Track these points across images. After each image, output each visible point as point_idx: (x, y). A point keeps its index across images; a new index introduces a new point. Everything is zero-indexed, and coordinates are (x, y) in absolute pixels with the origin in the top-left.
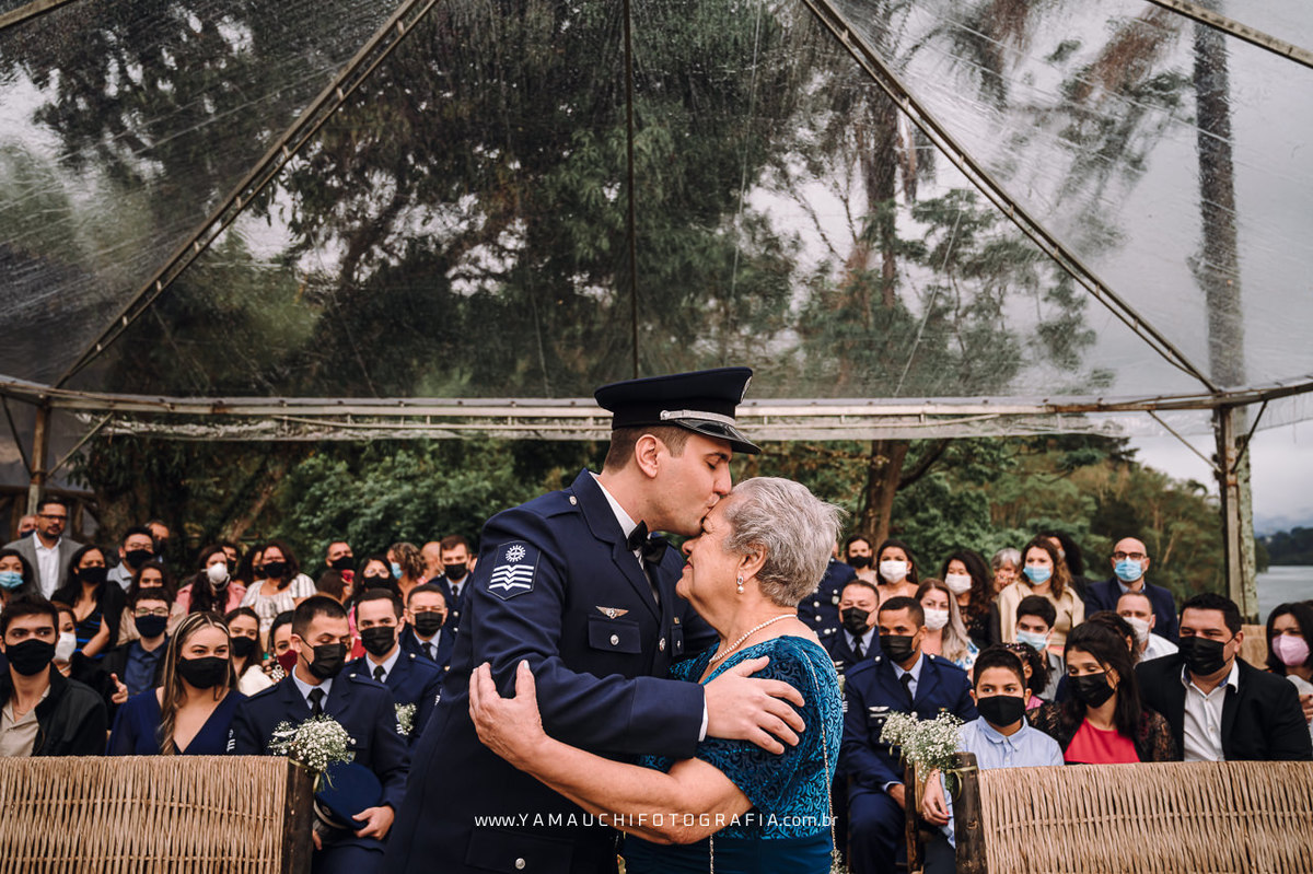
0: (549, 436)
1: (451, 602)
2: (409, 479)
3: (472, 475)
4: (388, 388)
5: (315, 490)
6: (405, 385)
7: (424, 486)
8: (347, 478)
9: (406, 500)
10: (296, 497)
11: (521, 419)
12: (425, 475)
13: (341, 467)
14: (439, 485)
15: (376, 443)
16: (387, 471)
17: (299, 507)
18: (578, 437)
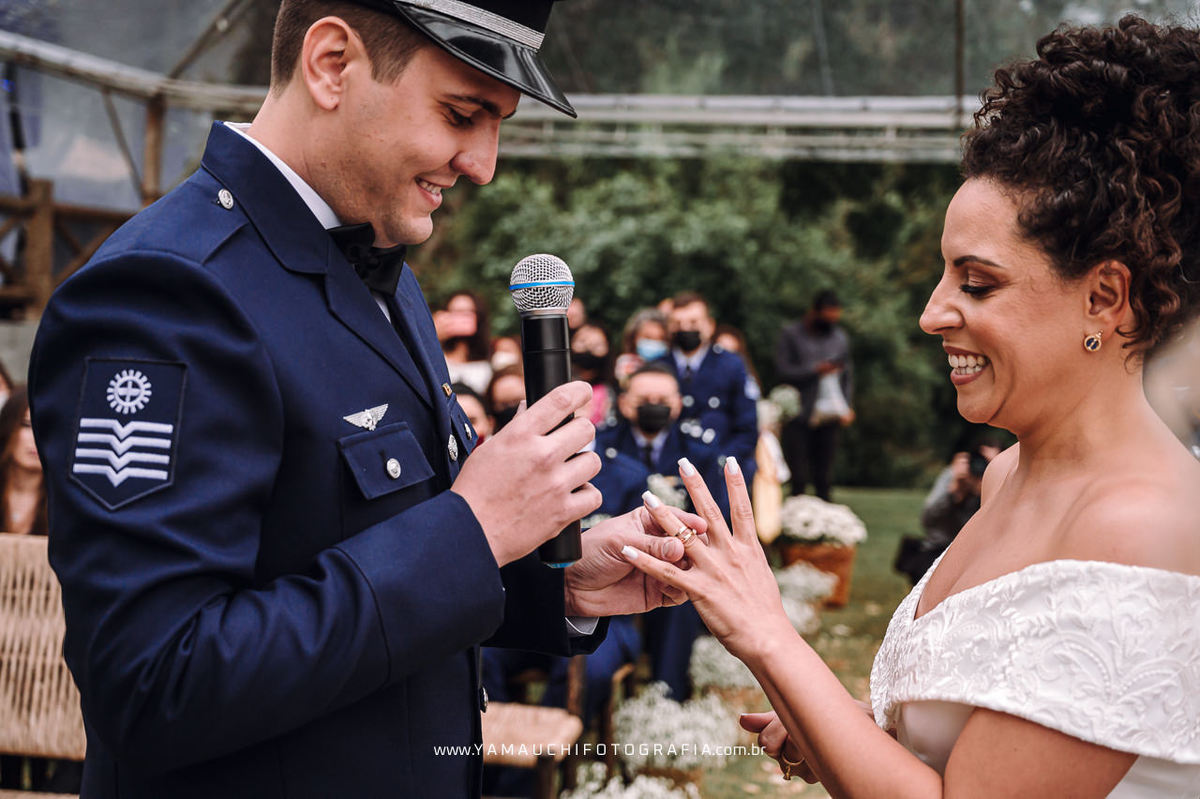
0: (829, 155)
1: (685, 387)
2: (636, 212)
3: (721, 207)
4: (604, 81)
5: (508, 224)
6: (630, 78)
7: (654, 222)
8: (550, 209)
9: (629, 242)
10: (480, 234)
11: (791, 130)
12: (656, 207)
13: (543, 193)
14: (675, 224)
15: (589, 162)
16: (603, 201)
17: (486, 247)
18: (872, 155)
